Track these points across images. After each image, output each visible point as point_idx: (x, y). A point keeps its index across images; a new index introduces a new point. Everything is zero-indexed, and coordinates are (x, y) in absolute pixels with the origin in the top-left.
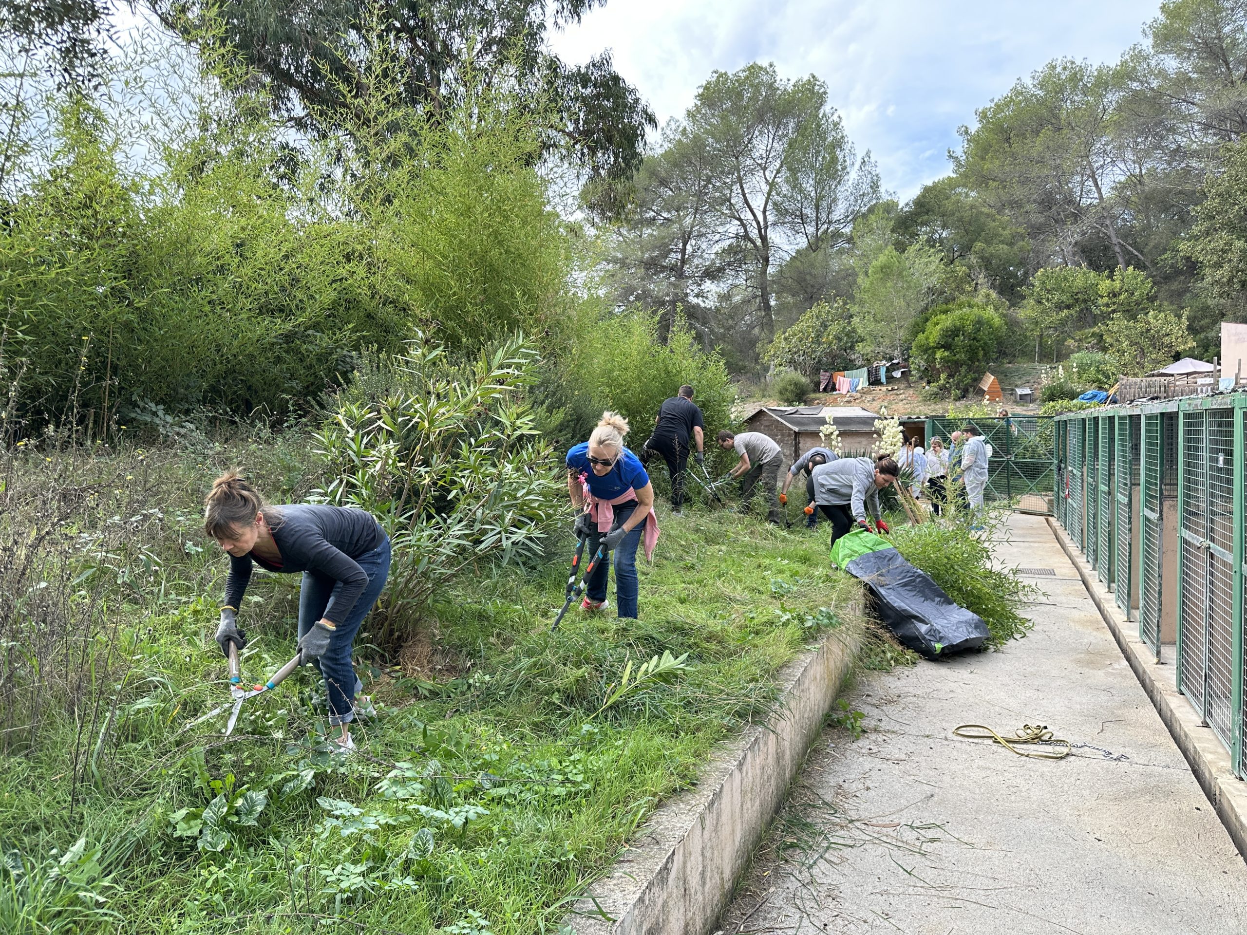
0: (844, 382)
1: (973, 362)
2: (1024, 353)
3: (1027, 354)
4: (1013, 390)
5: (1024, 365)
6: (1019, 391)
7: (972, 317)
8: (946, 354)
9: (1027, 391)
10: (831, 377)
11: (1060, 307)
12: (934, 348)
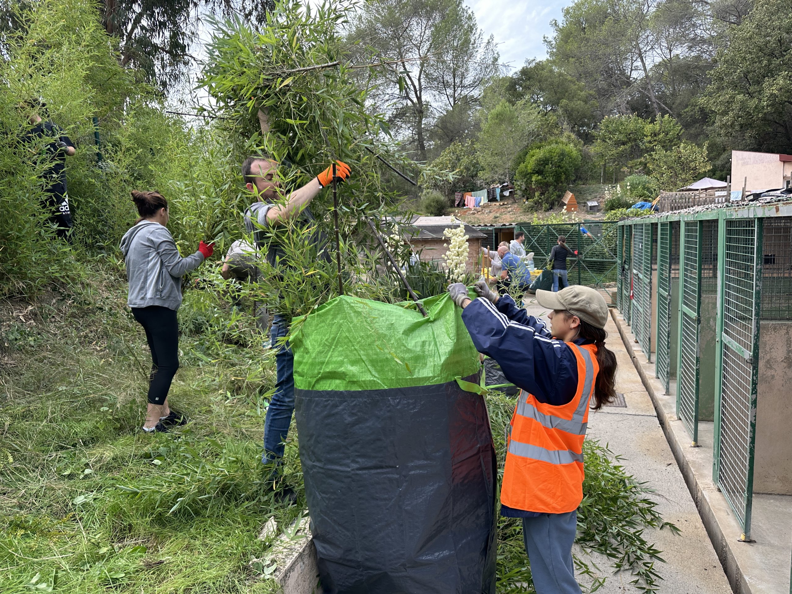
0: (470, 200)
1: (558, 184)
2: (593, 178)
3: (595, 178)
4: (585, 203)
5: (593, 186)
6: (590, 204)
7: (558, 151)
8: (540, 177)
9: (595, 204)
10: (463, 196)
11: (618, 143)
12: (531, 173)
